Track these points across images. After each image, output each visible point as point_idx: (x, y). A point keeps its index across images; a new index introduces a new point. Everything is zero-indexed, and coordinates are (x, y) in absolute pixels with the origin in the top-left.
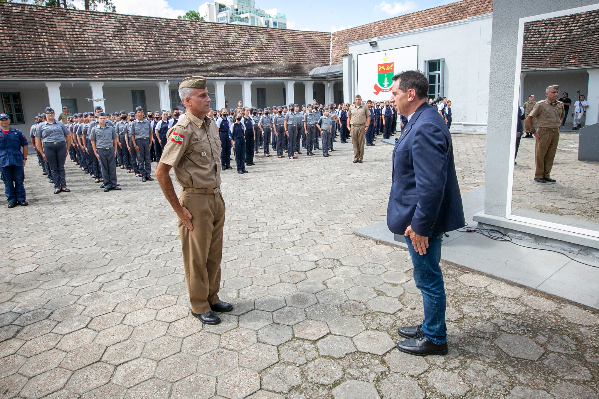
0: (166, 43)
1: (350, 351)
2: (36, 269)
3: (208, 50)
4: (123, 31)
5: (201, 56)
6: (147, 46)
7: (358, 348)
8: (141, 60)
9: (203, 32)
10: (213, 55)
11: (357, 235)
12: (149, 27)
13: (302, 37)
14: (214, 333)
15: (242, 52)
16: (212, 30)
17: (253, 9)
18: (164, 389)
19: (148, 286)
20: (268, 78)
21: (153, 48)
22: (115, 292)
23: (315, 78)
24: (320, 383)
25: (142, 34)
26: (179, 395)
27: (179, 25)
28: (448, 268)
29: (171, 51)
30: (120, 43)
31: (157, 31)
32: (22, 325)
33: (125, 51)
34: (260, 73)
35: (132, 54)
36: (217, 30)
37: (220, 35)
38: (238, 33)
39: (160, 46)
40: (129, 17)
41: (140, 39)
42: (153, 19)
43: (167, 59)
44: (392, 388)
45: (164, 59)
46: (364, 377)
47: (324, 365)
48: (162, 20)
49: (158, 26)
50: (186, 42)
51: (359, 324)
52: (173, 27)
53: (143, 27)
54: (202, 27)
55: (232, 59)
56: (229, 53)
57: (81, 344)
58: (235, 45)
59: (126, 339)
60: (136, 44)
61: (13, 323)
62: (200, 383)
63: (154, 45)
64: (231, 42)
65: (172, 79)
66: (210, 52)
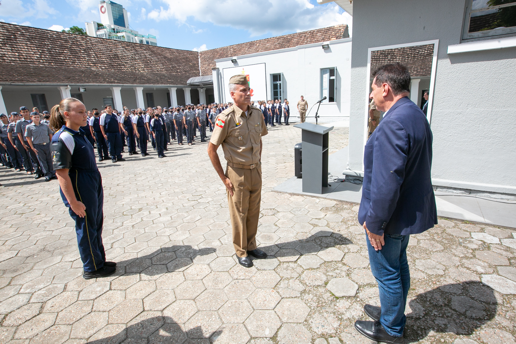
0: (61, 54)
1: (321, 263)
2: (17, 254)
3: (101, 61)
4: (13, 39)
5: (95, 66)
6: (41, 55)
7: (325, 260)
8: (38, 67)
9: (94, 45)
10: (106, 66)
11: (275, 192)
12: (40, 38)
13: (177, 54)
14: (222, 271)
15: (131, 64)
16: (102, 44)
17: (128, 30)
18: (213, 316)
19: (142, 249)
20: (156, 85)
21: (47, 57)
22: (116, 259)
23: (191, 85)
24: (317, 285)
25: (34, 43)
26: (228, 317)
27: (70, 38)
28: (343, 204)
29: (66, 61)
30: (11, 50)
31: (49, 42)
32: (42, 301)
33: (19, 58)
34: (148, 81)
35: (26, 61)
36: (106, 45)
37: (110, 49)
38: (125, 48)
39: (54, 55)
40: (17, 27)
41: (33, 48)
42: (43, 30)
43: (63, 67)
44: (359, 277)
45: (61, 67)
46: (339, 275)
47: (312, 274)
48: (53, 32)
49: (49, 37)
50: (79, 53)
51: (315, 246)
52: (65, 40)
53: (34, 37)
54: (93, 42)
55: (123, 70)
56: (120, 65)
57: (116, 303)
58: (124, 58)
59: (154, 290)
60: (29, 52)
61: (31, 302)
62: (237, 305)
63: (48, 55)
64: (120, 55)
65: (73, 84)
66: (103, 63)
